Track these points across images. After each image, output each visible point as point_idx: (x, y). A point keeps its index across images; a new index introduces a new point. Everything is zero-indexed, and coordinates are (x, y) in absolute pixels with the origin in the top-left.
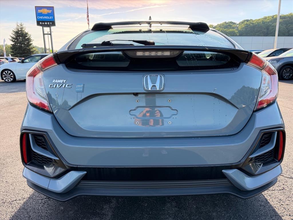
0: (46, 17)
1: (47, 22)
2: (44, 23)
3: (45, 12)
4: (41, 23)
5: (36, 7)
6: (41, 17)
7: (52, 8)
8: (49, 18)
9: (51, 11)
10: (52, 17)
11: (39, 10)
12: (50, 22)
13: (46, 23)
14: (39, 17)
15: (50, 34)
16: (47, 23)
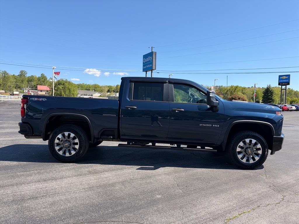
0: (284, 81)
3: (284, 78)
4: (281, 84)
5: (279, 76)
6: (281, 81)
7: (289, 76)
10: (288, 80)
12: (286, 83)
13: (284, 84)
15: (285, 90)
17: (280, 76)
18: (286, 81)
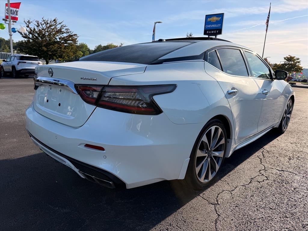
0: (213, 26)
1: (214, 30)
2: (211, 32)
3: (213, 20)
4: (208, 32)
5: (206, 15)
6: (209, 26)
7: (221, 15)
8: (217, 26)
9: (220, 18)
10: (220, 25)
11: (208, 19)
12: (216, 30)
13: (212, 32)
14: (207, 26)
16: (214, 32)
17: (208, 17)
18: (216, 25)
